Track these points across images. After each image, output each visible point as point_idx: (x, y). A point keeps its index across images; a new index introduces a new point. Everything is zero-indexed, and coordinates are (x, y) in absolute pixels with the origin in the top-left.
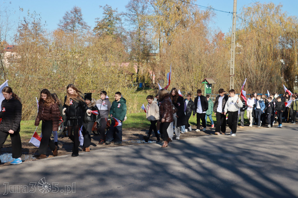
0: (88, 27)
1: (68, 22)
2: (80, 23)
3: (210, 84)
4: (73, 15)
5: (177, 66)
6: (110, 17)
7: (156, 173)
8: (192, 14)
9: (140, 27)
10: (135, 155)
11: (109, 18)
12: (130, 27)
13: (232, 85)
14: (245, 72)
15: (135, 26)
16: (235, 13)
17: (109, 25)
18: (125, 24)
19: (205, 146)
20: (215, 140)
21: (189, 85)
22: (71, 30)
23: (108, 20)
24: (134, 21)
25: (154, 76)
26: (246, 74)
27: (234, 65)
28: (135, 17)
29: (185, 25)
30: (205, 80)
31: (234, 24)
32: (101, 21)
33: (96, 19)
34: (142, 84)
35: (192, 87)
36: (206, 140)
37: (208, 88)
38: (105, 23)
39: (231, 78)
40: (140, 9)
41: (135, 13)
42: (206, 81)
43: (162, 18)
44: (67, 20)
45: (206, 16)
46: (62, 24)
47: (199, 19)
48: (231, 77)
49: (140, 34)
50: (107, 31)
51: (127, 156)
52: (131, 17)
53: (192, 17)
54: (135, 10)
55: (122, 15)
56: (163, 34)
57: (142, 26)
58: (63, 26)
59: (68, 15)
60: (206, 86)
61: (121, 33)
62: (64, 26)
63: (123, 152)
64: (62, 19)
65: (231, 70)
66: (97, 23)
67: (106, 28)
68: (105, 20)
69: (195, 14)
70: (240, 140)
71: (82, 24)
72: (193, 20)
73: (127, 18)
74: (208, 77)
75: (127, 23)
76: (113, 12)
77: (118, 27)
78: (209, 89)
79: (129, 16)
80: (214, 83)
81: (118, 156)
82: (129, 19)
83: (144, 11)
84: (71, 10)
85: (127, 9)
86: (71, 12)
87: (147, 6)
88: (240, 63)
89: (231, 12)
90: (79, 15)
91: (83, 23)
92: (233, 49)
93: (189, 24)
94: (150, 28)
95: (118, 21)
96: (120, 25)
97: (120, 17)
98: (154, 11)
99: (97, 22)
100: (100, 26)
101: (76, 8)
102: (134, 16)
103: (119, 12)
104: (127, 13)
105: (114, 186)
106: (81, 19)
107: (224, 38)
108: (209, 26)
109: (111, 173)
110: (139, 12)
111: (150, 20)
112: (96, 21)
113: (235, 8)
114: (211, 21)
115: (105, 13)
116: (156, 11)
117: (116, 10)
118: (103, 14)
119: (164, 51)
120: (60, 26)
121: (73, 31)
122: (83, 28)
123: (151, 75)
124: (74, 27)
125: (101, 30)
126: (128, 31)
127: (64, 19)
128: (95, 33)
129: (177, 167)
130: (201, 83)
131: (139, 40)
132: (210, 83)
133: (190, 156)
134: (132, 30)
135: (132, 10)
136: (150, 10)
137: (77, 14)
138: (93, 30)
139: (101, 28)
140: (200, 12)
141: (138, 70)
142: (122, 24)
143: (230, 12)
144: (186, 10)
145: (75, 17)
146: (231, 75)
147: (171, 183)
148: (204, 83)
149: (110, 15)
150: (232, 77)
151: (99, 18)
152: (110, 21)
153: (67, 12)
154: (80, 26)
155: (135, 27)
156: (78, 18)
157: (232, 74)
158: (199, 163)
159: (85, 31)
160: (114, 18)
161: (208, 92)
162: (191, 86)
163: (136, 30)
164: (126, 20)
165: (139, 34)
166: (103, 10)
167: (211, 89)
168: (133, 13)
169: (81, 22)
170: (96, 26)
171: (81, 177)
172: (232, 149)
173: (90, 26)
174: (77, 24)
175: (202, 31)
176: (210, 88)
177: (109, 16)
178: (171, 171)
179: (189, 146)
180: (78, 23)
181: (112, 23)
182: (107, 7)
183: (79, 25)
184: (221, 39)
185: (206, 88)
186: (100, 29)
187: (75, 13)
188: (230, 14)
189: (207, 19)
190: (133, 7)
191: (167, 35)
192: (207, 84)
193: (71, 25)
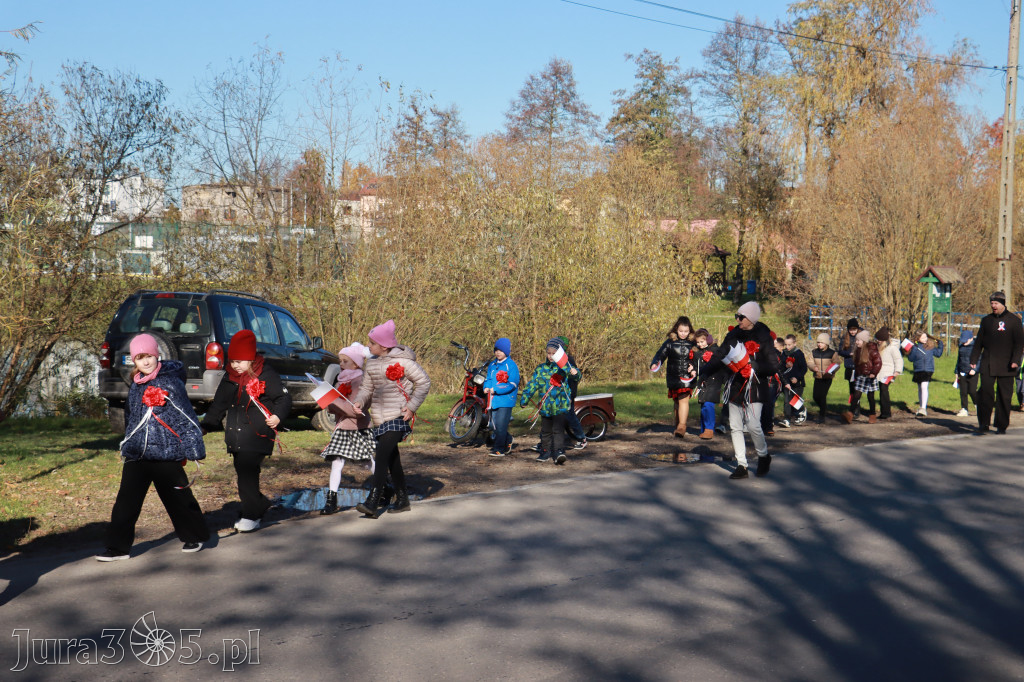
0: (591, 119)
1: (533, 106)
2: (569, 106)
3: (946, 285)
4: (548, 85)
6: (656, 87)
8: (905, 67)
9: (745, 114)
11: (653, 90)
12: (717, 113)
15: (730, 110)
16: (1014, 69)
17: (653, 110)
18: (701, 105)
21: (885, 287)
22: (543, 129)
23: (650, 96)
24: (729, 95)
25: (789, 258)
27: (1009, 228)
28: (733, 81)
29: (885, 104)
30: (930, 271)
31: (1012, 100)
32: (631, 99)
33: (615, 93)
35: (893, 293)
37: (938, 295)
38: (643, 105)
39: (1001, 267)
40: (748, 58)
41: (731, 72)
42: (934, 275)
44: (532, 99)
45: (952, 72)
46: (518, 113)
48: (1001, 262)
49: (747, 134)
50: (647, 127)
52: (720, 82)
53: (906, 75)
54: (732, 62)
55: (691, 77)
56: (817, 131)
57: (754, 109)
58: (519, 119)
59: (534, 86)
60: (934, 291)
61: (690, 131)
62: (524, 119)
64: (517, 98)
65: (1000, 242)
66: (619, 106)
67: (645, 119)
68: (642, 96)
69: (915, 68)
71: (575, 111)
72: (911, 85)
73: (707, 87)
75: (708, 101)
76: (666, 71)
77: (680, 115)
78: (942, 299)
79: (713, 81)
80: (958, 282)
82: (713, 90)
83: (758, 63)
84: (543, 70)
85: (707, 58)
86: (544, 77)
87: (767, 48)
89: (1000, 67)
90: (566, 82)
91: (577, 105)
92: (1007, 178)
93: (898, 99)
94: (777, 114)
95: (681, 98)
96: (686, 108)
97: (687, 84)
98: (790, 61)
99: (619, 102)
100: (627, 115)
101: (556, 63)
102: (727, 79)
103: (684, 69)
104: (706, 73)
106: (573, 95)
110: (742, 68)
111: (777, 89)
112: (616, 98)
113: (1014, 52)
115: (642, 76)
116: (794, 63)
117: (676, 64)
118: (636, 76)
120: (511, 117)
121: (550, 131)
122: (578, 121)
123: (782, 256)
124: (552, 118)
125: (630, 126)
126: (709, 125)
127: (524, 96)
128: (611, 137)
130: (918, 280)
131: (746, 153)
132: (945, 280)
135: (723, 63)
136: (776, 61)
137: (561, 80)
138: (607, 127)
139: (630, 120)
140: (932, 60)
141: (741, 242)
142: (692, 104)
145: (555, 89)
146: (1000, 256)
148: (926, 280)
149: (658, 79)
150: (1004, 262)
151: (624, 92)
152: (655, 96)
153: (532, 78)
154: (570, 116)
155: (730, 113)
156: (563, 93)
157: (1005, 253)
159: (584, 130)
160: (667, 89)
161: (939, 309)
162: (890, 291)
163: (734, 121)
164: (703, 92)
165: (744, 134)
166: (637, 67)
167: (948, 299)
168: (726, 72)
169: (572, 104)
170: (615, 116)
173: (598, 114)
174: (560, 110)
176: (948, 295)
177: (654, 84)
180: (564, 106)
181: (663, 104)
182: (647, 55)
183: (565, 112)
185: (935, 295)
186: (626, 122)
187: (553, 78)
189: (955, 80)
190: (726, 54)
191: (828, 134)
192: (936, 284)
193: (542, 115)
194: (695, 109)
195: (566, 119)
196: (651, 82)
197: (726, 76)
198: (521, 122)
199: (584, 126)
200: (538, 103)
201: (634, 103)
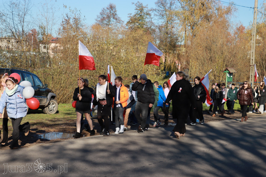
0: (121, 22)
1: (104, 17)
3: (231, 73)
4: (108, 11)
5: (201, 56)
7: (183, 153)
8: (215, 9)
9: (167, 21)
10: (163, 136)
11: (140, 14)
12: (159, 21)
13: (252, 75)
14: (264, 62)
15: (163, 20)
16: (256, 8)
17: (140, 20)
18: (154, 19)
19: (227, 129)
20: (236, 124)
21: (212, 73)
22: (107, 24)
23: (139, 15)
24: (163, 16)
25: (180, 65)
26: (265, 64)
27: (254, 56)
28: (164, 12)
29: (209, 20)
30: (227, 69)
31: (255, 18)
32: (133, 16)
33: (129, 14)
34: (169, 72)
35: (215, 75)
36: (227, 123)
37: (229, 76)
38: (137, 18)
39: (251, 68)
40: (168, 5)
41: (163, 9)
42: (228, 70)
43: (188, 13)
44: (103, 15)
45: (228, 11)
46: (99, 19)
47: (222, 14)
48: (251, 66)
49: (168, 28)
50: (138, 25)
51: (156, 136)
52: (160, 12)
53: (215, 12)
54: (164, 6)
55: (151, 10)
56: (189, 27)
57: (170, 20)
58: (100, 21)
59: (104, 11)
60: (228, 75)
61: (151, 26)
62: (101, 21)
63: (153, 133)
64: (99, 14)
65: (251, 60)
66: (130, 18)
67: (137, 22)
68: (137, 16)
69: (218, 9)
70: (260, 125)
71: (116, 19)
72: (217, 15)
73: (156, 13)
74: (229, 67)
75: (156, 18)
76: (144, 8)
77: (148, 22)
78: (230, 78)
79: (158, 12)
80: (235, 72)
81: (148, 137)
82: (158, 14)
83: (172, 7)
84: (107, 6)
85: (156, 5)
86: (107, 9)
87: (174, 2)
88: (260, 54)
90: (114, 11)
91: (117, 17)
92: (253, 41)
93: (213, 19)
94: (177, 22)
95: (148, 16)
96: (150, 19)
97: (150, 12)
98: (181, 7)
99: (130, 17)
100: (132, 21)
101: (111, 5)
102: (162, 11)
103: (149, 8)
104: (156, 9)
105: (145, 163)
106: (116, 14)
107: (245, 31)
108: (231, 21)
109: (142, 152)
110: (167, 8)
111: (177, 14)
112: (129, 16)
113: (256, 3)
114: (233, 16)
115: (137, 9)
116: (182, 7)
117: (147, 6)
118: (135, 9)
119: (189, 43)
120: (97, 20)
121: (109, 25)
122: (117, 22)
123: (177, 64)
124: (109, 21)
126: (157, 25)
127: (101, 14)
128: (127, 27)
129: (201, 148)
130: (223, 72)
131: (167, 33)
132: (231, 72)
133: (212, 138)
134: (160, 24)
135: (161, 6)
136: (177, 6)
137: (112, 10)
138: (126, 24)
140: (223, 8)
141: (165, 60)
142: (151, 18)
143: (251, 7)
144: (210, 5)
145: (110, 13)
146: (251, 65)
147: (196, 162)
148: (225, 72)
149: (142, 10)
150: (252, 66)
151: (131, 14)
152: (141, 16)
153: (104, 9)
154: (115, 21)
155: (163, 21)
156: (113, 14)
157: (252, 64)
158: (222, 145)
159: (119, 25)
160: (144, 14)
161: (229, 81)
162: (213, 75)
163: (164, 24)
164: (155, 15)
165: (167, 28)
166: (135, 7)
167: (232, 78)
168: (162, 9)
169: (115, 17)
170: (128, 21)
171: (116, 154)
172: (252, 133)
173: (123, 21)
174: (112, 19)
175: (224, 25)
176: (232, 76)
177: (140, 12)
178: (196, 152)
179: (212, 129)
181: (143, 18)
182: (138, 3)
183: (113, 19)
184: (242, 32)
185: (228, 76)
186: (132, 23)
187: (110, 9)
188: (251, 9)
189: (229, 14)
190: (162, 4)
191: (192, 29)
192: (228, 73)
193: (106, 20)
194: (152, 20)
195: (114, 21)
196: (139, 11)
197: (162, 10)
198: (100, 22)
199: (119, 24)
200: (105, 16)
201: (134, 17)
